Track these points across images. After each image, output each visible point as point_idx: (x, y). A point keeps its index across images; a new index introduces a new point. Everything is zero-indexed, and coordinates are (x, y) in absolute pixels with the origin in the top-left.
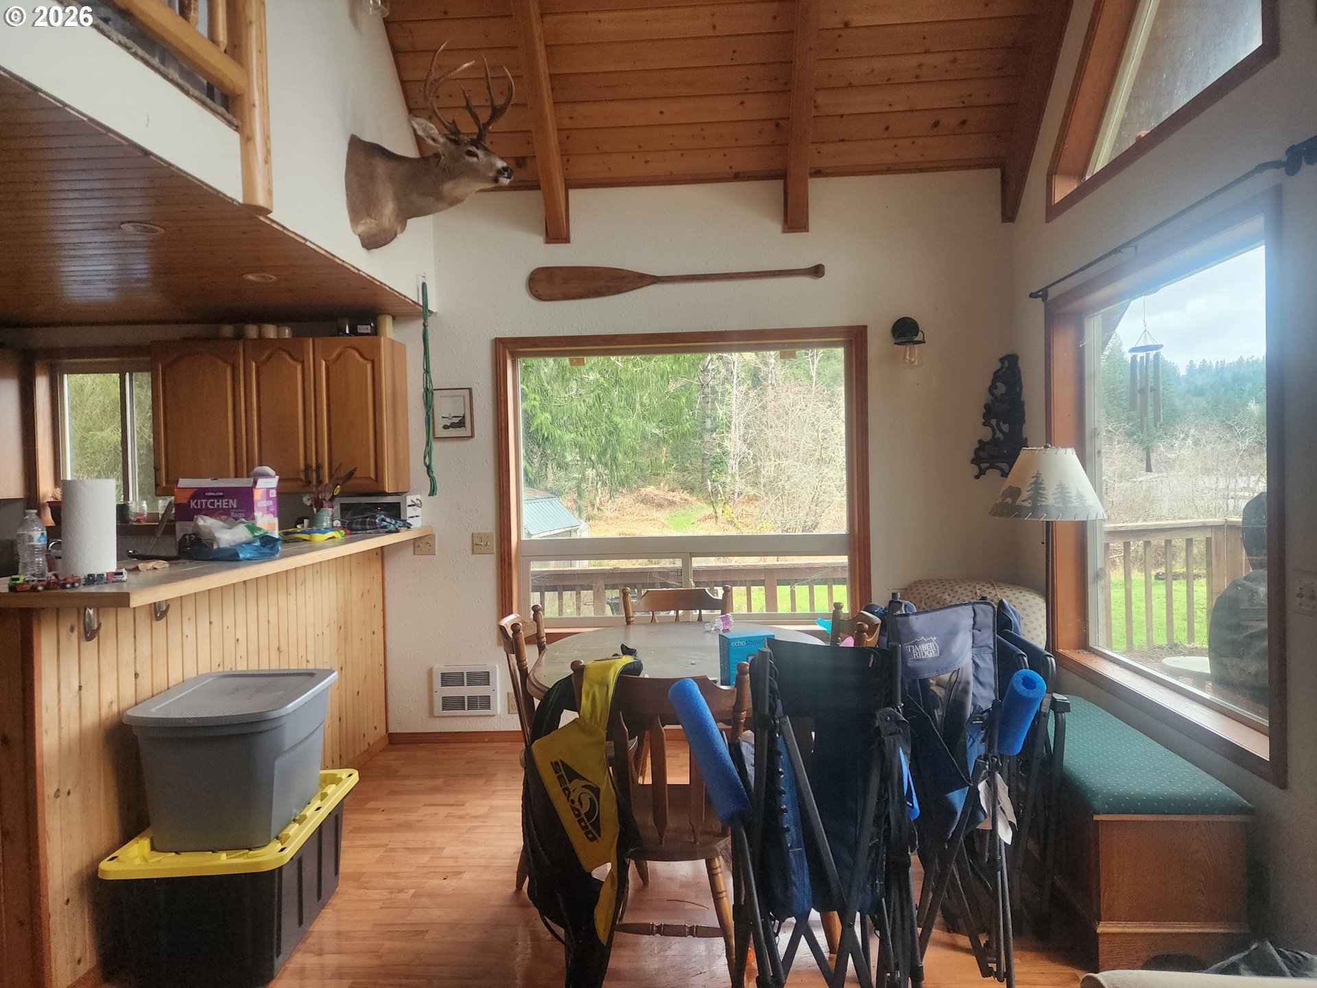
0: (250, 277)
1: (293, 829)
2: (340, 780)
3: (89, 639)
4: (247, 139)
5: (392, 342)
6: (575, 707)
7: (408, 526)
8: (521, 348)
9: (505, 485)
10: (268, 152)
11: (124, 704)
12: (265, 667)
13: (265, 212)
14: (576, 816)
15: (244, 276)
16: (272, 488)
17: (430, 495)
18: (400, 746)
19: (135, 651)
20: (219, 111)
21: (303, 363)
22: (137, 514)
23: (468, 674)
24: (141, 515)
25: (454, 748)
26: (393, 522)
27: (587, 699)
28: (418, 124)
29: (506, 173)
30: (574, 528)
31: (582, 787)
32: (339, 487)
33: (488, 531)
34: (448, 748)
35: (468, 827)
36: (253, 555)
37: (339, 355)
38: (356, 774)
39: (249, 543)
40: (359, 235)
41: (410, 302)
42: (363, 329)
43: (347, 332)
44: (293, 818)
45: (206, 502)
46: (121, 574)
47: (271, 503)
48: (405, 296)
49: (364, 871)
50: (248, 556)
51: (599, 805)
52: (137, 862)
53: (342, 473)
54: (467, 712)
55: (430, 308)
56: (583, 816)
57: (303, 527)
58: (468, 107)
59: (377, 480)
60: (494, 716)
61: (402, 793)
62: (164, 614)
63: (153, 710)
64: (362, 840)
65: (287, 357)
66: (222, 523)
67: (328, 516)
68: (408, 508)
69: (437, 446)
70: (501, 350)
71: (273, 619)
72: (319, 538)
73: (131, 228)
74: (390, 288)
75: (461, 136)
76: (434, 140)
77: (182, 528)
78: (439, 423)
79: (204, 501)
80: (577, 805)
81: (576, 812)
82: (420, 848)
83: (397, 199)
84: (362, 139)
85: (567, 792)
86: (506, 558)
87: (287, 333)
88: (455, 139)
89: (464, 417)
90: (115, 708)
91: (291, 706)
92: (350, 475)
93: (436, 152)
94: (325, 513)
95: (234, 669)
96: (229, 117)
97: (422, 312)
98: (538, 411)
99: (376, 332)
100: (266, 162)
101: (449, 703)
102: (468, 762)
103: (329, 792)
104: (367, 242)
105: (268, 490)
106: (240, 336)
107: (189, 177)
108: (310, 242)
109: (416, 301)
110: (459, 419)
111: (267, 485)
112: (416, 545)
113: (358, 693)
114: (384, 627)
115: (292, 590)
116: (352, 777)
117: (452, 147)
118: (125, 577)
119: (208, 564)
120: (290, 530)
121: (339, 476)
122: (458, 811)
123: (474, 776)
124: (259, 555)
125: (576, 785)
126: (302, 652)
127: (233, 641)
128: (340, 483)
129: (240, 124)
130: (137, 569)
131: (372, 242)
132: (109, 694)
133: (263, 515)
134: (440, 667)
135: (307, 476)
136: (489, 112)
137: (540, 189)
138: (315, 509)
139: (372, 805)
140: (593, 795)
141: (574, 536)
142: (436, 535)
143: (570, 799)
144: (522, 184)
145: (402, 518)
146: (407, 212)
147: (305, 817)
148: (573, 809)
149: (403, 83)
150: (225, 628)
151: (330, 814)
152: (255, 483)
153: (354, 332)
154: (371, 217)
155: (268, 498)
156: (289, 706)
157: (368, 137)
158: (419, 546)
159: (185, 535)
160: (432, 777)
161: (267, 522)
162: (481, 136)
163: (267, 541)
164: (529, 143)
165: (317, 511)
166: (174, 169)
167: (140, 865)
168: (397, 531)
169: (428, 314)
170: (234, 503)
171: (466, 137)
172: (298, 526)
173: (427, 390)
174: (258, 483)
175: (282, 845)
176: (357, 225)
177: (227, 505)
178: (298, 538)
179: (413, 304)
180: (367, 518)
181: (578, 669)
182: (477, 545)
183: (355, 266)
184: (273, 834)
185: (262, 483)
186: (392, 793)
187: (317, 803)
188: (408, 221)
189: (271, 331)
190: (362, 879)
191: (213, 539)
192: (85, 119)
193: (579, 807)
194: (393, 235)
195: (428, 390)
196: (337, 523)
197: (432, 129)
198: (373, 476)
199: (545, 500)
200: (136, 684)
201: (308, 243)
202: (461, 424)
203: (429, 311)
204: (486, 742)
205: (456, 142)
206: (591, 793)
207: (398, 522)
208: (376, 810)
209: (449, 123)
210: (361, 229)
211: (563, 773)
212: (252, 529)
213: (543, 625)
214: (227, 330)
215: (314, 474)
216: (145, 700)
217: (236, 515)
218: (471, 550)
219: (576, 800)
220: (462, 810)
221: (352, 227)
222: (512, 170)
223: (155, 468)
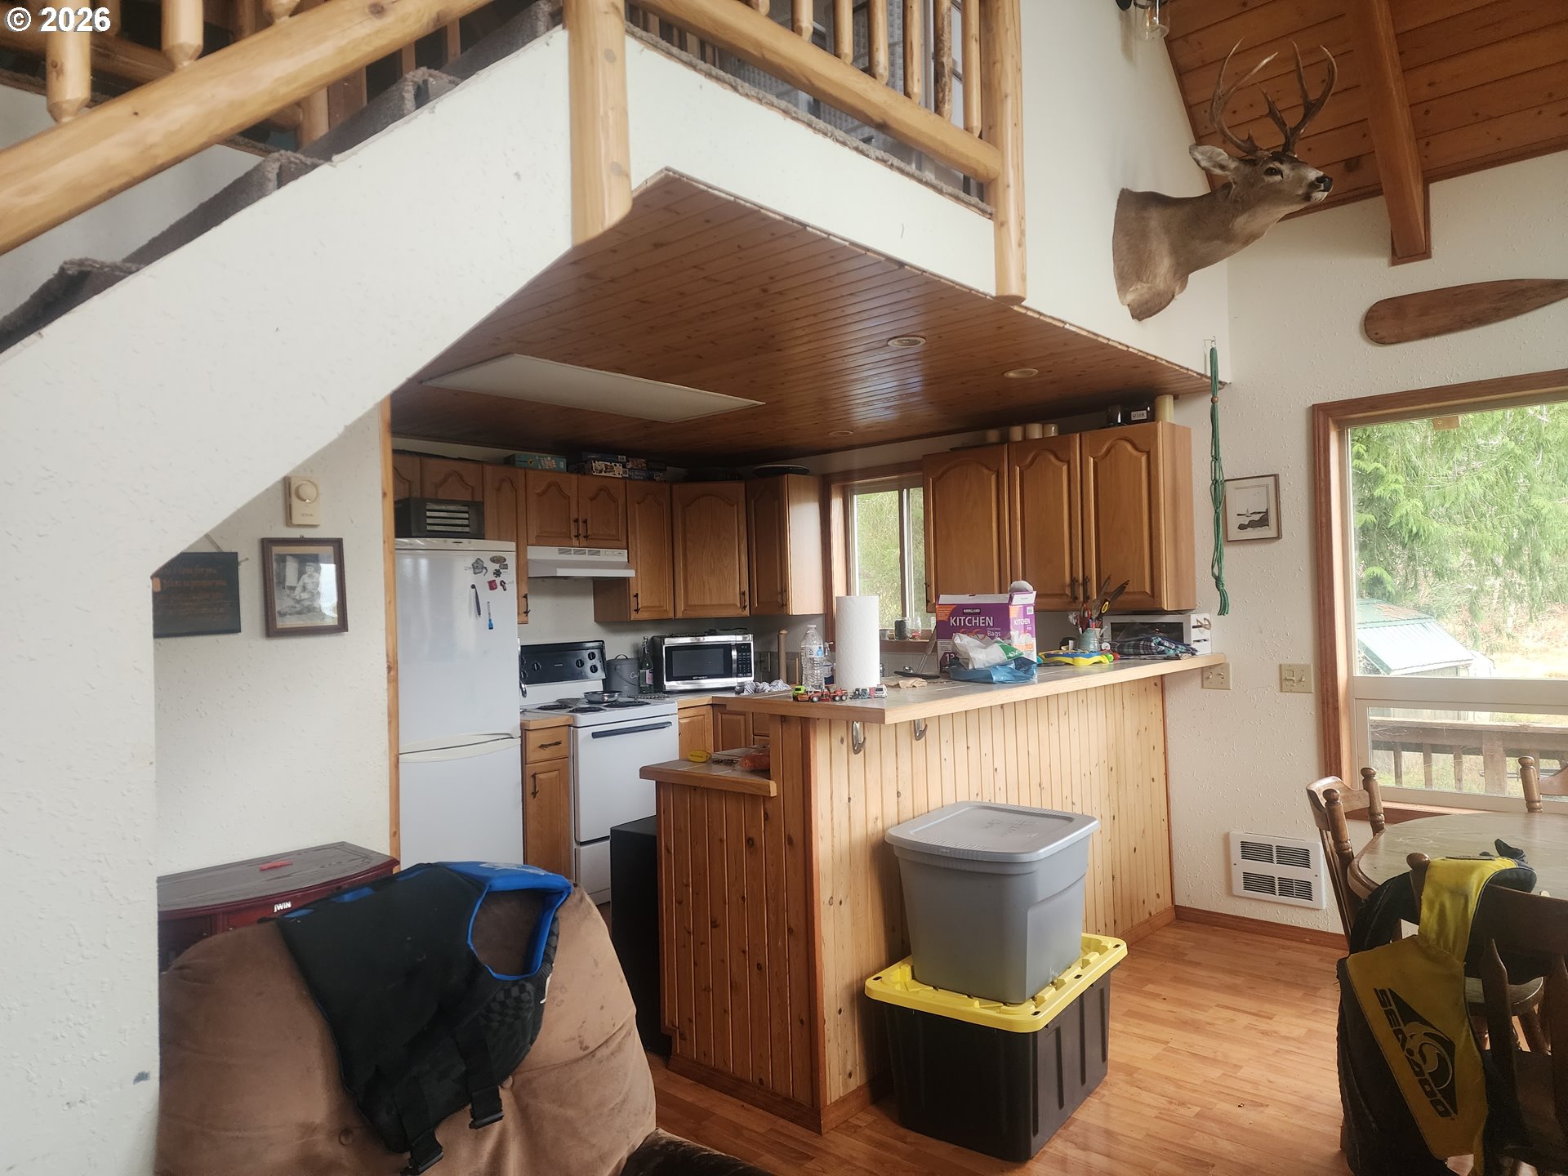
0: (1011, 374)
1: (1049, 993)
2: (1106, 949)
3: (856, 752)
4: (1001, 225)
5: (1173, 426)
6: (1415, 919)
7: (1193, 652)
8: (1353, 414)
9: (1327, 600)
10: (1022, 233)
11: (888, 822)
12: (1025, 804)
13: (1019, 300)
14: (1417, 1074)
15: (1005, 374)
16: (1030, 605)
17: (1220, 614)
18: (1190, 924)
19: (897, 769)
20: (973, 202)
21: (1069, 463)
22: (913, 631)
23: (1279, 849)
24: (916, 632)
25: (1262, 942)
26: (1173, 647)
27: (1431, 909)
28: (1202, 154)
29: (1322, 185)
30: (1463, 663)
31: (1425, 1034)
32: (1107, 603)
33: (1302, 663)
34: (1252, 940)
35: (1276, 1049)
36: (1006, 678)
37: (1108, 451)
38: (1124, 946)
39: (1003, 665)
40: (1129, 305)
41: (1195, 375)
42: (1137, 415)
43: (1119, 421)
44: (1051, 980)
45: (964, 620)
46: (881, 690)
47: (1028, 621)
48: (1187, 369)
49: (1137, 1065)
50: (1002, 678)
51: (1453, 1068)
52: (898, 987)
53: (1112, 587)
54: (1277, 898)
55: (1221, 378)
56: (1427, 1077)
57: (1068, 649)
58: (1272, 113)
59: (1153, 595)
60: (1318, 910)
61: (1188, 982)
62: (923, 733)
63: (912, 832)
64: (1137, 1028)
65: (1052, 458)
66: (978, 642)
67: (1094, 636)
68: (1193, 630)
69: (1228, 552)
70: (1321, 419)
71: (1033, 750)
72: (1083, 662)
73: (896, 343)
74: (1167, 361)
75: (1259, 153)
76: (1223, 167)
77: (943, 646)
78: (1233, 522)
79: (962, 618)
80: (1417, 1058)
81: (1417, 1069)
82: (1209, 1058)
83: (1175, 251)
84: (1134, 191)
85: (1400, 1036)
86: (1331, 700)
87: (1053, 430)
88: (1252, 159)
89: (1267, 512)
90: (880, 824)
91: (1044, 852)
92: (1122, 588)
93: (1225, 182)
94: (1091, 634)
95: (993, 801)
96: (983, 205)
97: (1211, 385)
98: (1402, 497)
99: (1153, 417)
100: (1020, 245)
101: (1253, 882)
102: (1279, 964)
103: (1091, 960)
104: (1138, 312)
105: (1025, 607)
106: (1005, 439)
107: (942, 280)
108: (1070, 324)
109: (1203, 372)
110: (1262, 515)
111: (1023, 601)
112: (1205, 676)
113: (1135, 849)
114: (1166, 774)
115: (1054, 719)
116: (1120, 949)
117: (1247, 170)
118: (885, 693)
119: (963, 685)
120: (1052, 652)
121: (1108, 591)
122: (1264, 1025)
123: (1288, 984)
124: (1013, 678)
125: (1412, 1029)
126: (1067, 792)
127: (992, 770)
128: (1109, 599)
129: (994, 210)
130: (898, 686)
131: (1142, 311)
132: (874, 810)
133: (1020, 635)
134: (1240, 834)
135: (1073, 591)
136: (1301, 111)
137: (1382, 194)
138: (1080, 629)
139: (1150, 988)
140: (1442, 1049)
141: (1463, 674)
142: (1231, 664)
143: (1406, 1048)
144: (1356, 192)
145: (1185, 643)
146: (1186, 265)
147: (1063, 983)
148: (1412, 1063)
149: (1190, 108)
150: (983, 755)
151: (1092, 985)
152: (1011, 599)
153: (1127, 420)
154: (1142, 281)
155: (1025, 616)
156: (1041, 851)
157: (1141, 188)
158: (1208, 678)
159: (945, 653)
160: (1232, 972)
161: (1024, 642)
162: (1287, 146)
163: (1022, 664)
164: (1364, 136)
165: (1083, 632)
166: (927, 275)
167: (898, 991)
168: (1177, 658)
169: (1219, 386)
170: (990, 621)
171: (1266, 153)
172: (1062, 648)
173: (1215, 482)
174: (1014, 600)
175: (1036, 1007)
176: (1125, 295)
177: (983, 623)
178: (1061, 662)
179: (1199, 377)
180: (1141, 640)
181: (1419, 866)
182: (1287, 680)
183: (1123, 342)
184: (1029, 993)
185: (1018, 599)
186: (1177, 979)
187: (1077, 970)
188: (1190, 275)
189: (1036, 431)
190: (1135, 1075)
191: (968, 660)
192: (847, 244)
193: (1420, 1062)
194: (1170, 296)
195: (1217, 481)
196: (1106, 646)
197: (1220, 154)
198: (1148, 590)
199: (1412, 622)
200: (898, 803)
201: (1067, 326)
202: (1263, 521)
203: (1220, 382)
204: (1307, 943)
205: (1252, 163)
206: (1439, 1046)
207: (1180, 646)
208: (1155, 996)
209: (1243, 141)
210: (1130, 297)
211: (1394, 1007)
212: (1007, 649)
213: (1379, 795)
214: (993, 435)
215: (1081, 588)
216: (907, 821)
217: (993, 634)
218: (1278, 686)
219: (1416, 1051)
220: (1267, 1023)
221: (1120, 297)
222: (1331, 180)
223: (926, 584)
